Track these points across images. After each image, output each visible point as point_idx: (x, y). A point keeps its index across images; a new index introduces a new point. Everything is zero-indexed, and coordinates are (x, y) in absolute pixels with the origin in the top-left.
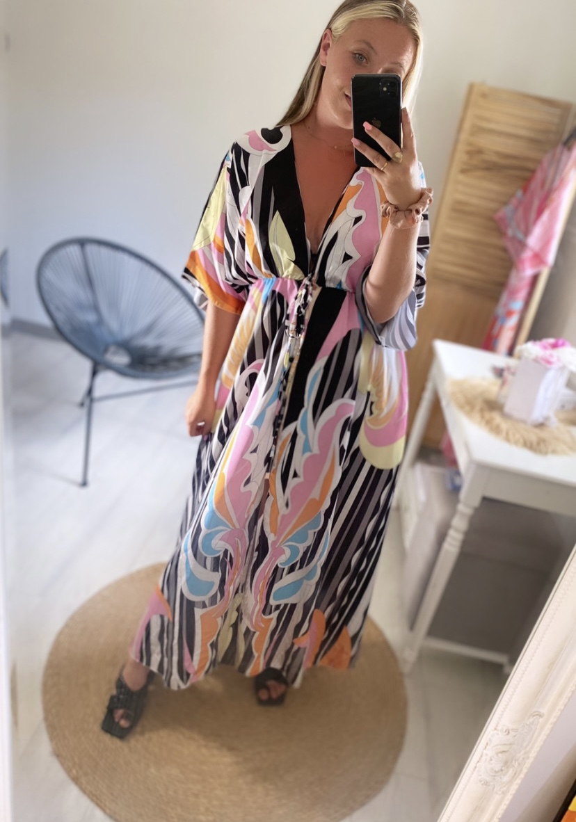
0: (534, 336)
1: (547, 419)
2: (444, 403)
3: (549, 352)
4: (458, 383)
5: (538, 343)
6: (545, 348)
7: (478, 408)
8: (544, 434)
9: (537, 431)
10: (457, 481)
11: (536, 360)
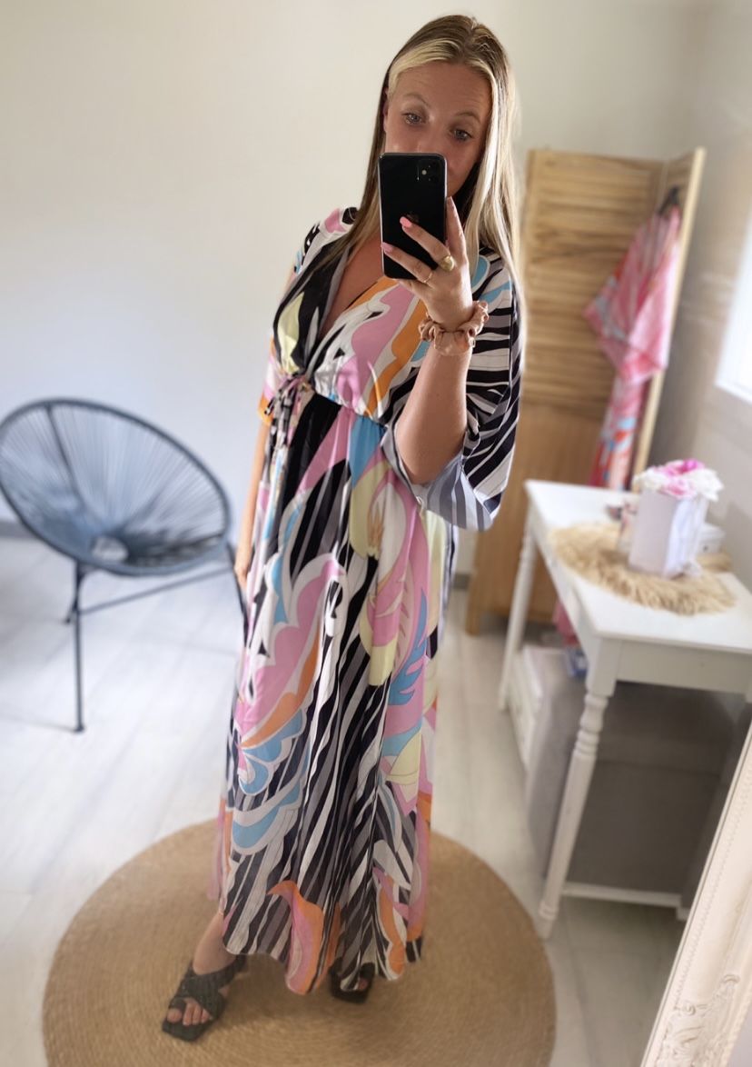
0: (655, 460)
1: (687, 566)
2: (549, 562)
3: (677, 479)
4: (563, 533)
5: (661, 468)
6: (671, 474)
7: (594, 563)
8: (685, 587)
9: (674, 584)
10: (581, 665)
11: (662, 491)
